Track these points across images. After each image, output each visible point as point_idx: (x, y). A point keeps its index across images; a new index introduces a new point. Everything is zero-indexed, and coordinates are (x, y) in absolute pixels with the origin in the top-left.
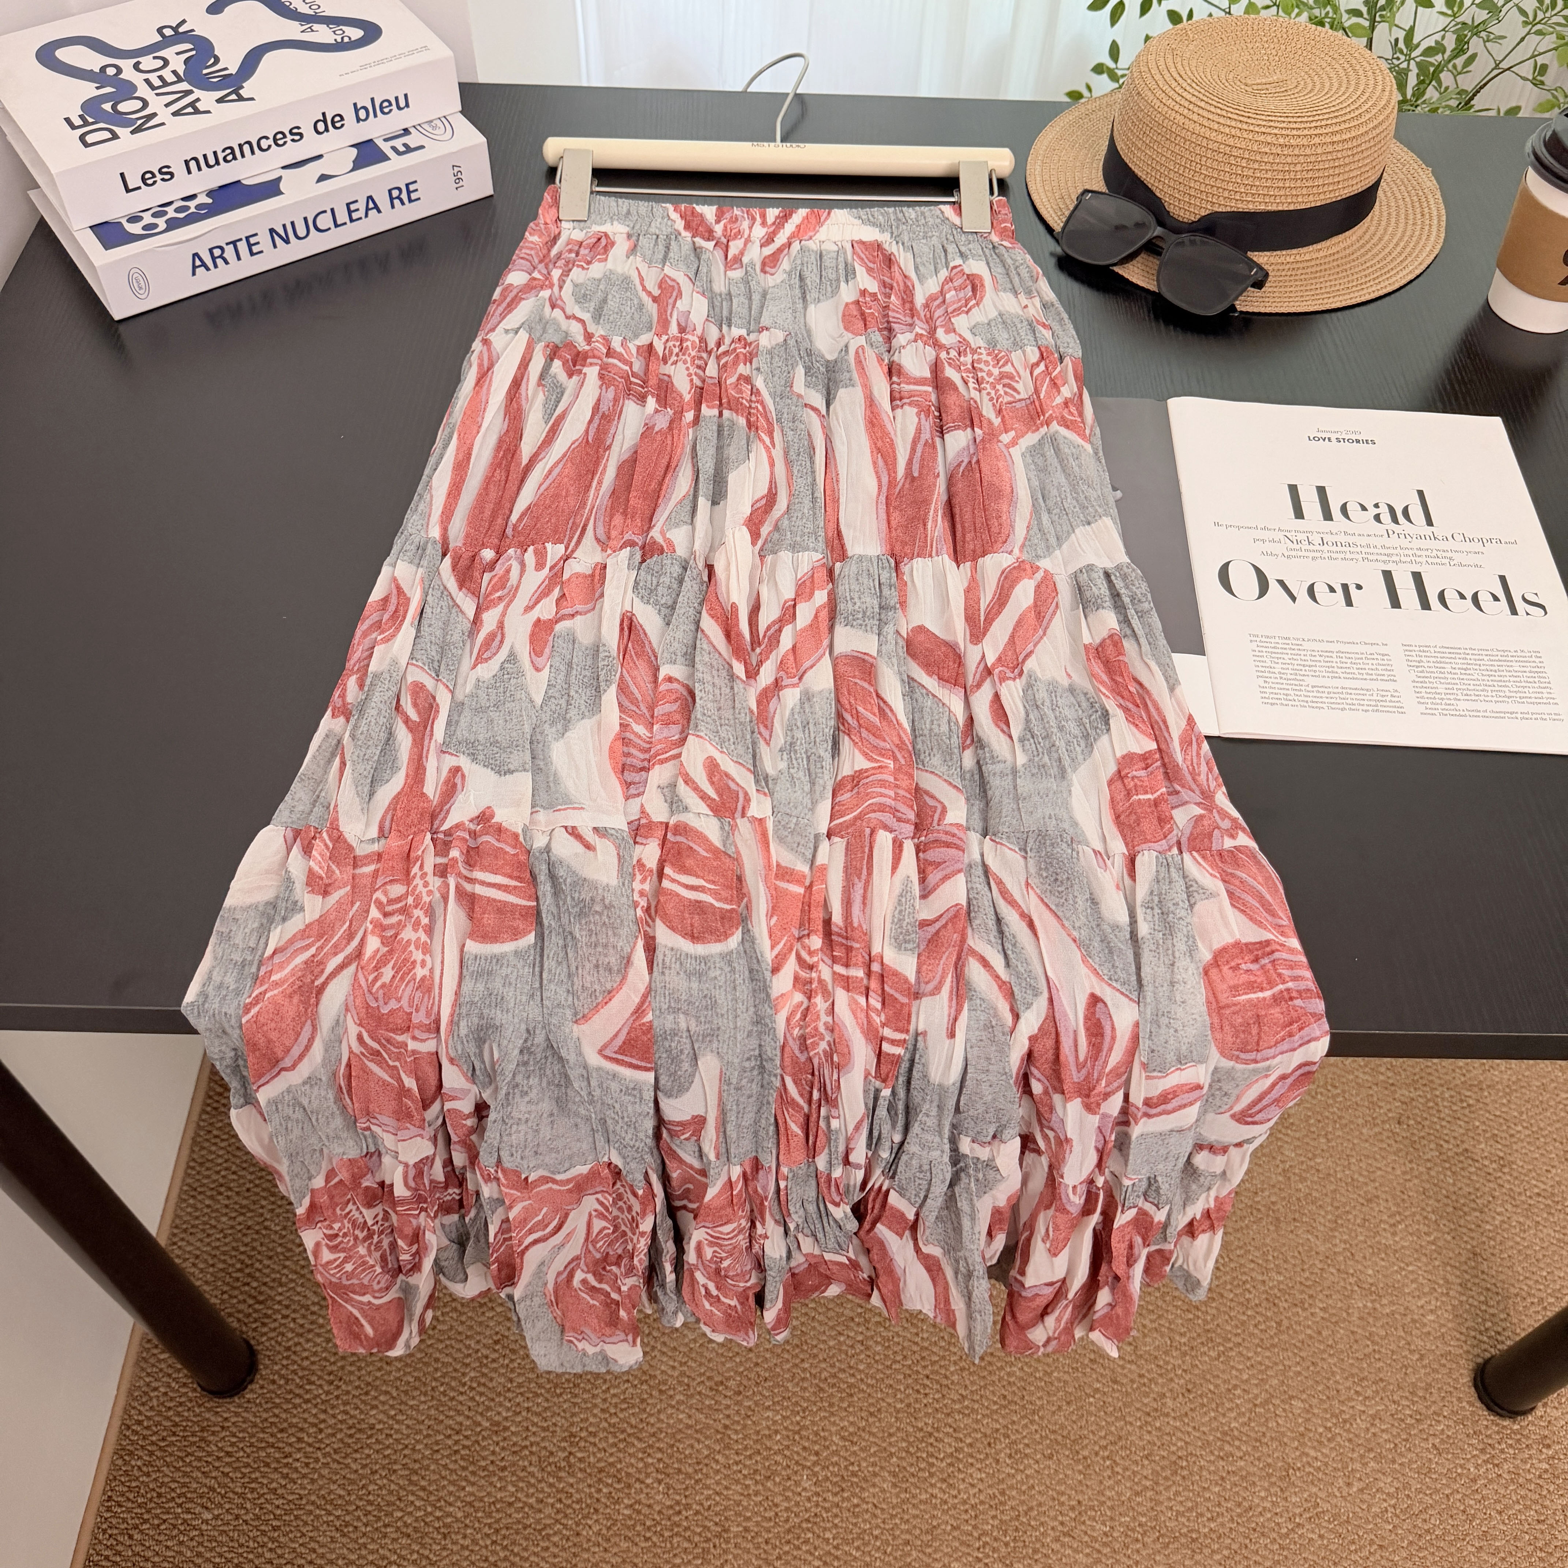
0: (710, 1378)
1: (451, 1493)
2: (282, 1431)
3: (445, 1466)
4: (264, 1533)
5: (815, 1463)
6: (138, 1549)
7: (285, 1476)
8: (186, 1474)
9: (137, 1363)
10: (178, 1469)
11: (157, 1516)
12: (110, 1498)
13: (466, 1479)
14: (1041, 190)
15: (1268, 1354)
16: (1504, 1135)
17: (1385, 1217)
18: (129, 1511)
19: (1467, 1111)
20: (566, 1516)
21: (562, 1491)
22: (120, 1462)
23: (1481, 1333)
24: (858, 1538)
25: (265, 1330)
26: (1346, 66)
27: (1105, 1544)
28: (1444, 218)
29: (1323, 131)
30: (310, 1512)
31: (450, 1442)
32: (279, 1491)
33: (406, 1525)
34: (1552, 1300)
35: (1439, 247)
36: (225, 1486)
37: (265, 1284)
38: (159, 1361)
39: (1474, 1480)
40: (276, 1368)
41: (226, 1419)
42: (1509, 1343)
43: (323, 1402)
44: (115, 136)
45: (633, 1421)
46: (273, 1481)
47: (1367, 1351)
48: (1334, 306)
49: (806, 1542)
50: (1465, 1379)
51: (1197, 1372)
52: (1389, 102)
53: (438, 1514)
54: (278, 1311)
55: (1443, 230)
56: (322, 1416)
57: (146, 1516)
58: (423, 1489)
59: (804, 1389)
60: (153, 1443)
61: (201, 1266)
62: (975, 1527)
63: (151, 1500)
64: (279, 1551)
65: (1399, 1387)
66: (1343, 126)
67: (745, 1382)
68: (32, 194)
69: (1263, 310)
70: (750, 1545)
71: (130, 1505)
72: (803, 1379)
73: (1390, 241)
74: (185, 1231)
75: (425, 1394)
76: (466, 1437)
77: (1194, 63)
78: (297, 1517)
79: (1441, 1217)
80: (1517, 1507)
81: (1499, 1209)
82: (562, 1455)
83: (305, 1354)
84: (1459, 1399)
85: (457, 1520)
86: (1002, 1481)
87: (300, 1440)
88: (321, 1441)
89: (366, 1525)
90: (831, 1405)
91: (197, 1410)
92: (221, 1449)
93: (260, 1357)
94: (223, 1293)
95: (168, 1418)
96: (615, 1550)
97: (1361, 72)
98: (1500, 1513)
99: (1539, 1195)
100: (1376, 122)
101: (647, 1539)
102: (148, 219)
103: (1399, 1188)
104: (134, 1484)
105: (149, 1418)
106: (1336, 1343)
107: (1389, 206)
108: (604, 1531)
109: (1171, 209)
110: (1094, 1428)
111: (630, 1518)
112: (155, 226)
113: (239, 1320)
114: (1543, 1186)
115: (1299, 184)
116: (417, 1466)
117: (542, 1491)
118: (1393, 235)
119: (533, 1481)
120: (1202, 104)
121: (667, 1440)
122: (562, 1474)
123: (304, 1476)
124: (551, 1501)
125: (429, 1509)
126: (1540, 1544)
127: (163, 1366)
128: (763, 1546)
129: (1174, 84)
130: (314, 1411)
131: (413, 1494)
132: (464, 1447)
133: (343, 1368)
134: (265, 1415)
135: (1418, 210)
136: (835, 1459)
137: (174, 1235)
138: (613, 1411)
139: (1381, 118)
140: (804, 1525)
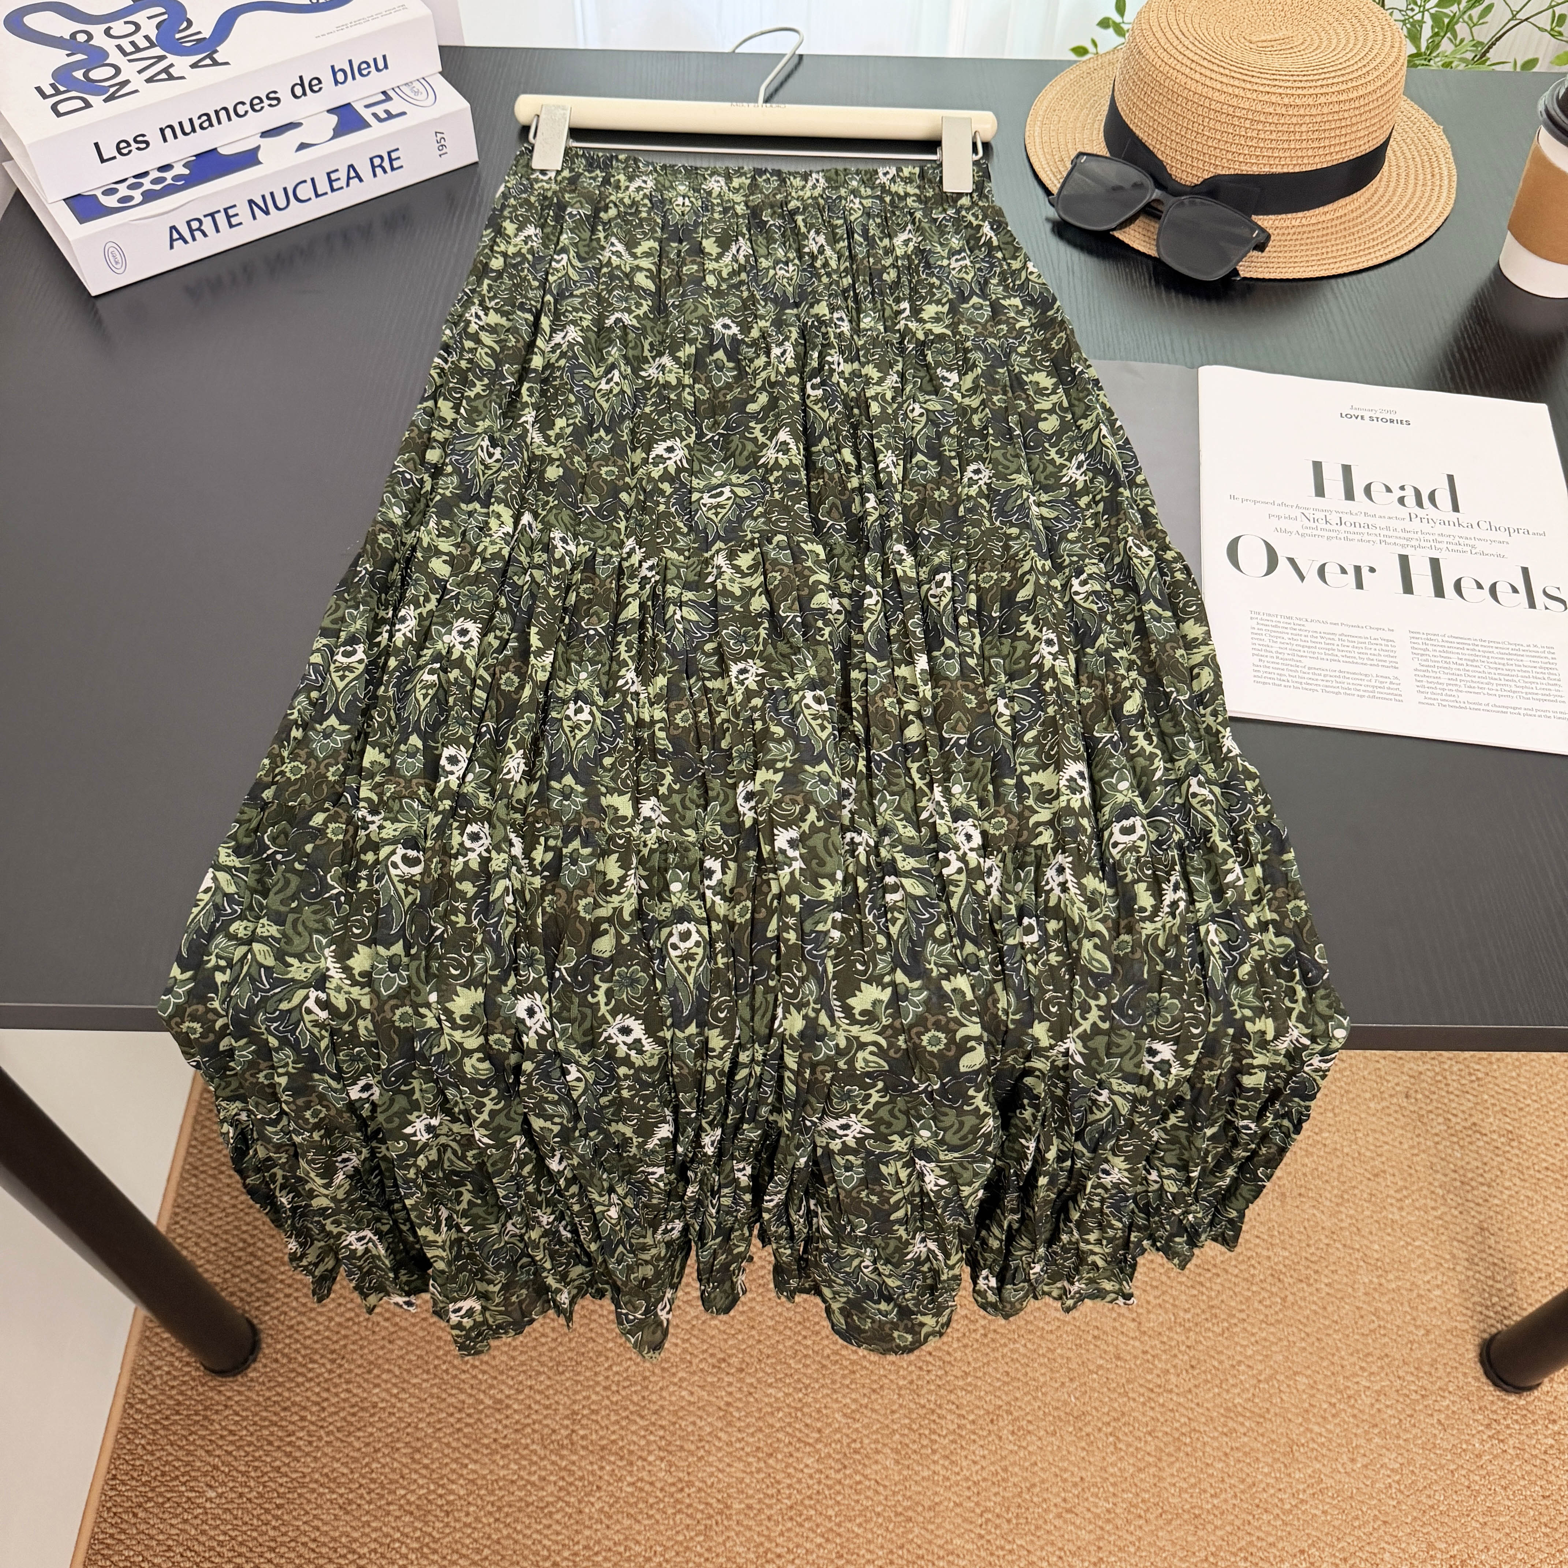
0: (712, 1355)
1: (453, 1471)
2: (285, 1409)
3: (448, 1445)
4: (267, 1511)
5: (818, 1440)
6: (143, 1527)
7: (288, 1455)
8: (189, 1453)
9: (140, 1342)
10: (181, 1448)
11: (161, 1494)
12: (114, 1477)
13: (468, 1456)
14: (1040, 152)
15: (1272, 1329)
16: (1512, 1108)
17: (1392, 1192)
18: (133, 1489)
19: (1475, 1085)
20: (569, 1493)
21: (565, 1469)
22: (124, 1441)
23: (1487, 1308)
24: (860, 1515)
25: (268, 1309)
26: (1354, 21)
27: (1108, 1521)
28: (1455, 178)
29: (1330, 90)
30: (313, 1491)
31: (452, 1420)
32: (283, 1470)
33: (409, 1503)
34: (1559, 1275)
35: (1449, 209)
36: (229, 1465)
37: (267, 1263)
38: (163, 1340)
39: (1479, 1456)
40: (279, 1346)
41: (229, 1398)
42: (1517, 1318)
43: (326, 1381)
44: (88, 105)
45: (635, 1398)
46: (276, 1459)
47: (1372, 1326)
48: (1340, 271)
49: (809, 1518)
50: (1471, 1354)
51: (1201, 1347)
52: (1397, 58)
53: (440, 1491)
54: (281, 1290)
55: (1454, 191)
56: (325, 1395)
57: (150, 1495)
58: (426, 1467)
59: (806, 1366)
60: (157, 1422)
61: (204, 1245)
62: (977, 1504)
63: (155, 1478)
64: (283, 1529)
65: (1405, 1363)
66: (1350, 85)
67: (747, 1359)
68: (6, 165)
69: (1267, 276)
70: (751, 1523)
71: (134, 1483)
72: (806, 1356)
73: (1399, 203)
74: (187, 1210)
75: (428, 1372)
76: (469, 1415)
77: (1196, 20)
78: (300, 1495)
79: (1449, 1192)
80: (1522, 1483)
81: (1507, 1184)
82: (564, 1432)
83: (307, 1333)
84: (1465, 1374)
85: (460, 1498)
86: (1004, 1458)
87: (303, 1419)
88: (324, 1419)
89: (370, 1502)
90: (834, 1382)
91: (201, 1389)
92: (224, 1428)
93: (263, 1336)
94: (226, 1272)
95: (171, 1397)
96: (618, 1527)
97: (1369, 28)
98: (1505, 1489)
99: (1547, 1169)
100: (1384, 80)
101: (650, 1517)
102: (123, 191)
103: (1406, 1163)
104: (138, 1463)
105: (152, 1397)
106: (1342, 1319)
107: (1398, 167)
108: (607, 1509)
109: (1173, 172)
110: (1097, 1404)
111: (632, 1494)
112: (131, 198)
113: (242, 1299)
114: (1551, 1160)
115: (1304, 145)
116: (419, 1444)
117: (545, 1469)
118: (1402, 197)
119: (535, 1458)
120: (1205, 63)
121: (670, 1417)
122: (565, 1452)
123: (307, 1454)
124: (553, 1478)
125: (432, 1487)
126: (1544, 1519)
127: (166, 1345)
128: (766, 1522)
129: (1176, 43)
130: (317, 1390)
131: (416, 1472)
132: (467, 1425)
133: (345, 1346)
134: (268, 1394)
135: (1429, 170)
136: (838, 1436)
137: (176, 1214)
138: (614, 1388)
139: (1390, 75)
140: (807, 1502)
